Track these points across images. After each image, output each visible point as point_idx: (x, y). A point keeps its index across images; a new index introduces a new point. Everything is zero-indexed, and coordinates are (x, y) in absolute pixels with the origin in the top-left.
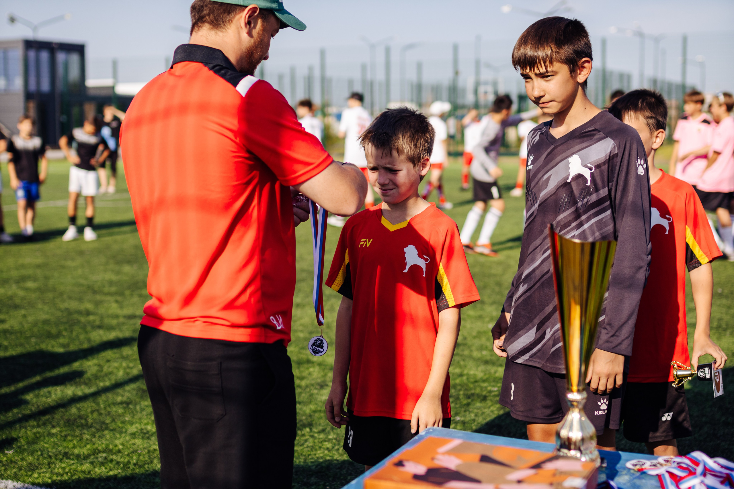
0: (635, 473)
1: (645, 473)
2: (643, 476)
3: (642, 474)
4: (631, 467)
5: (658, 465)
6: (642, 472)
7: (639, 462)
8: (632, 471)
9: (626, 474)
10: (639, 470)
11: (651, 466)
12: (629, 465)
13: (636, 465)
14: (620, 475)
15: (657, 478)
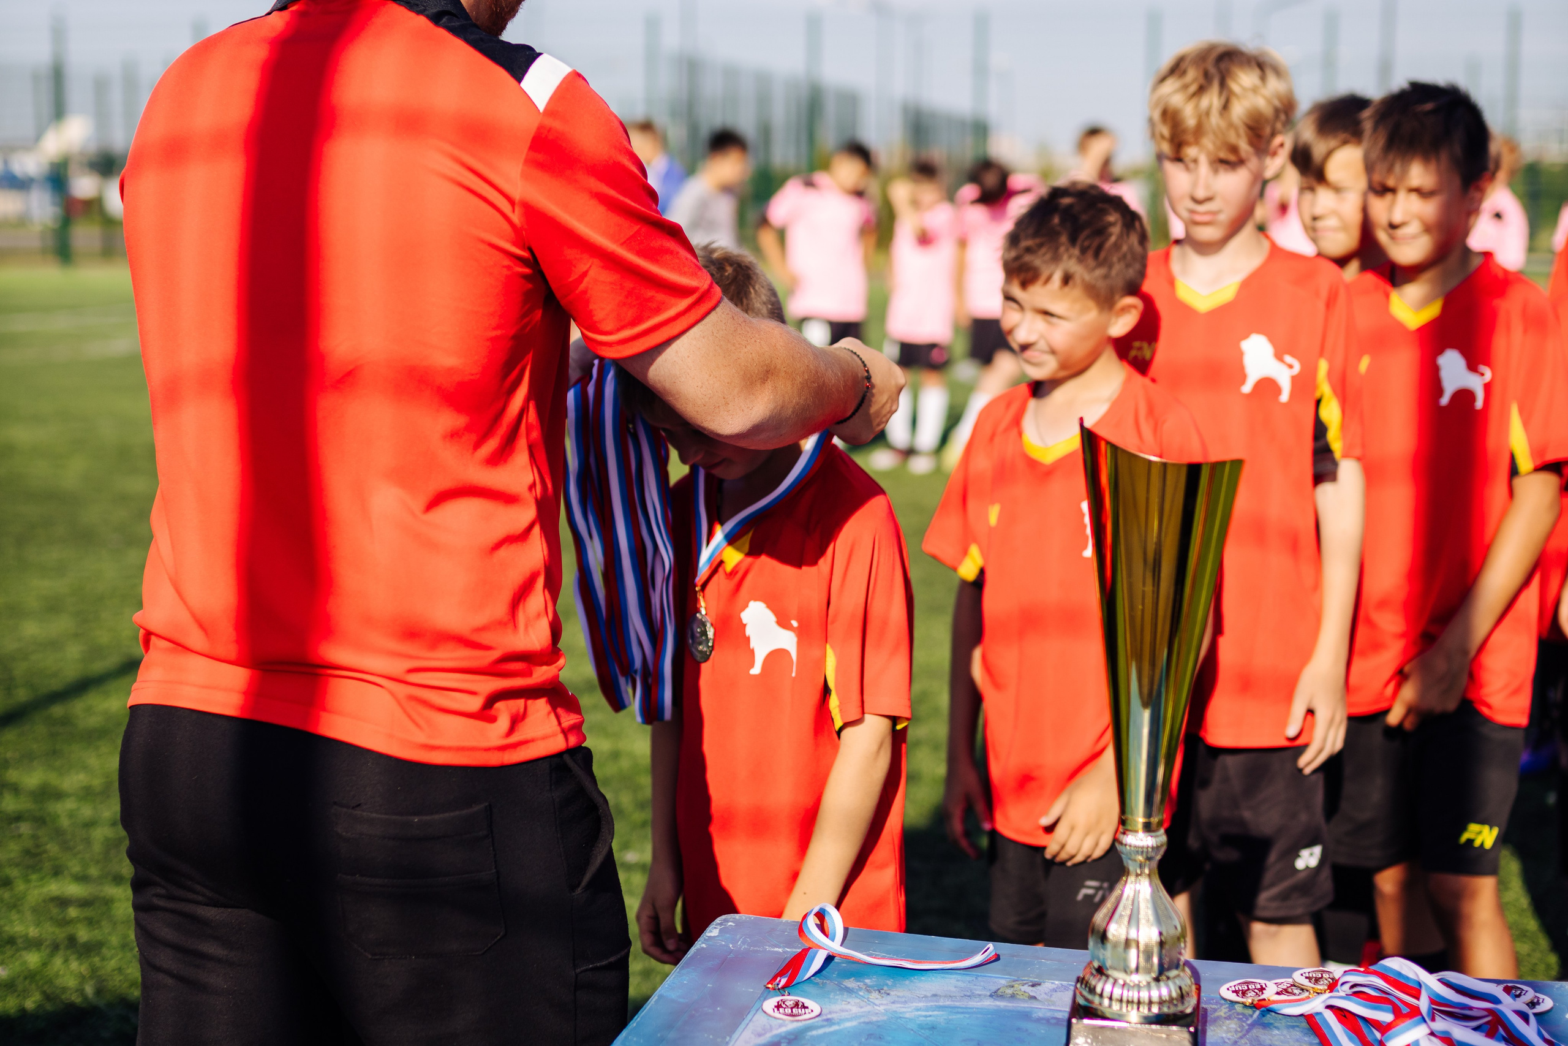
0: (1250, 1011)
1: (1270, 1011)
2: (1269, 1018)
3: (1263, 1015)
4: (1233, 997)
5: (1297, 991)
6: (1263, 1009)
7: (1247, 983)
8: (1239, 1008)
9: (1229, 1018)
10: (1254, 1006)
11: (1278, 993)
12: (1226, 992)
13: (1244, 993)
14: (1216, 1020)
15: (1305, 1024)
